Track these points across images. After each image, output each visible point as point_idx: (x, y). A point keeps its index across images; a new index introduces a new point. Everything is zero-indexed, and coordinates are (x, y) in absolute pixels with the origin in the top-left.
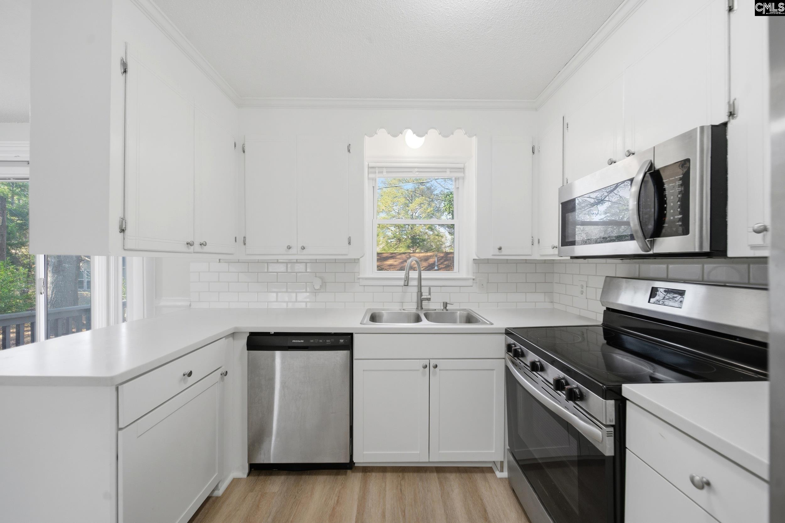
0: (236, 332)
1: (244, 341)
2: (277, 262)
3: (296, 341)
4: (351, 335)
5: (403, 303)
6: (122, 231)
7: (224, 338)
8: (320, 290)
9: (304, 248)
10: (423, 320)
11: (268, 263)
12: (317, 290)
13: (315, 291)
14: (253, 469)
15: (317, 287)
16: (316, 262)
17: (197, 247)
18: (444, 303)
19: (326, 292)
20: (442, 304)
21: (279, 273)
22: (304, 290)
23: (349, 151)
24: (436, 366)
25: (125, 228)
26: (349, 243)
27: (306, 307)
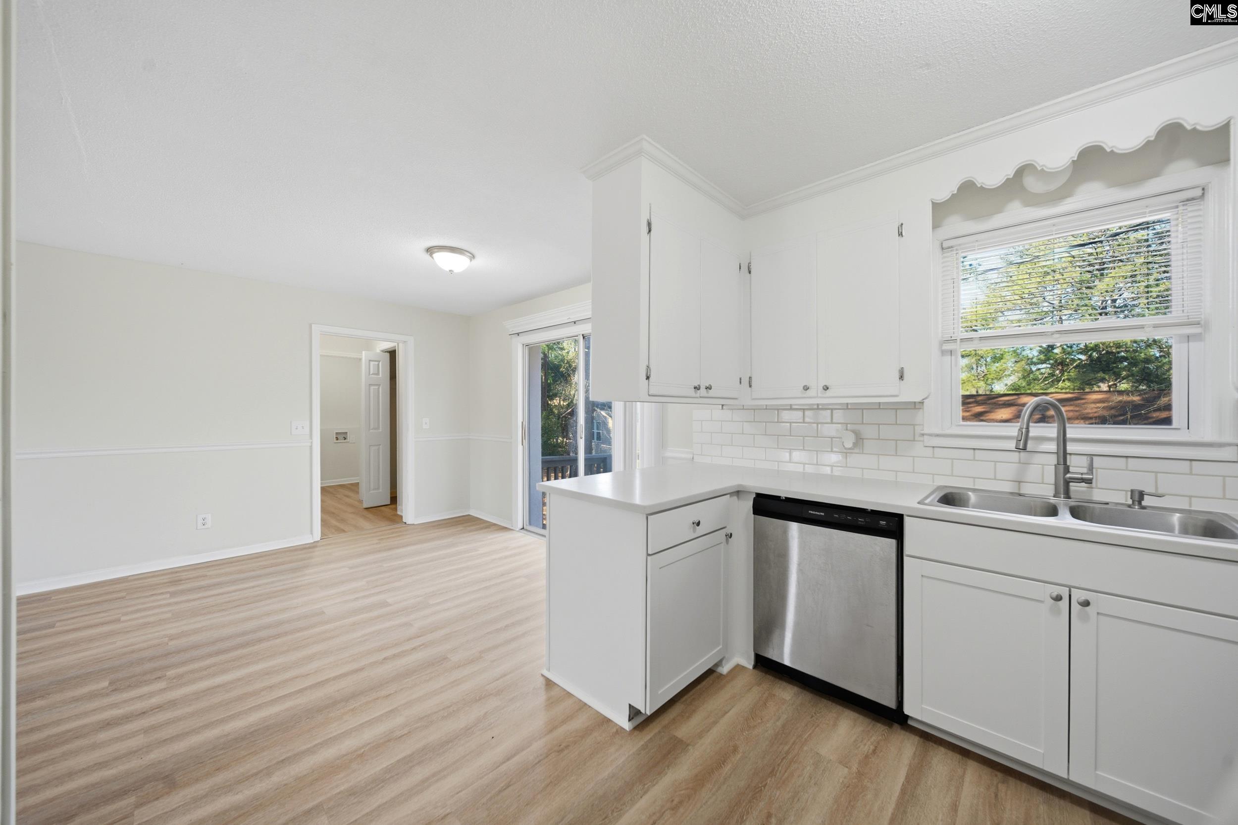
0: (741, 491)
1: (750, 504)
2: (791, 408)
3: (814, 513)
4: (900, 517)
5: (1021, 483)
6: (648, 378)
7: (729, 495)
8: (853, 449)
9: (828, 388)
10: (1059, 515)
11: (779, 409)
12: (850, 449)
13: (845, 451)
14: (759, 664)
15: (849, 445)
16: (848, 409)
17: (703, 392)
18: (1132, 491)
19: (863, 453)
20: (1129, 493)
21: (793, 424)
22: (829, 450)
23: (900, 234)
24: (1086, 604)
25: (650, 375)
26: (901, 377)
27: (832, 472)
